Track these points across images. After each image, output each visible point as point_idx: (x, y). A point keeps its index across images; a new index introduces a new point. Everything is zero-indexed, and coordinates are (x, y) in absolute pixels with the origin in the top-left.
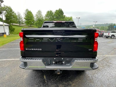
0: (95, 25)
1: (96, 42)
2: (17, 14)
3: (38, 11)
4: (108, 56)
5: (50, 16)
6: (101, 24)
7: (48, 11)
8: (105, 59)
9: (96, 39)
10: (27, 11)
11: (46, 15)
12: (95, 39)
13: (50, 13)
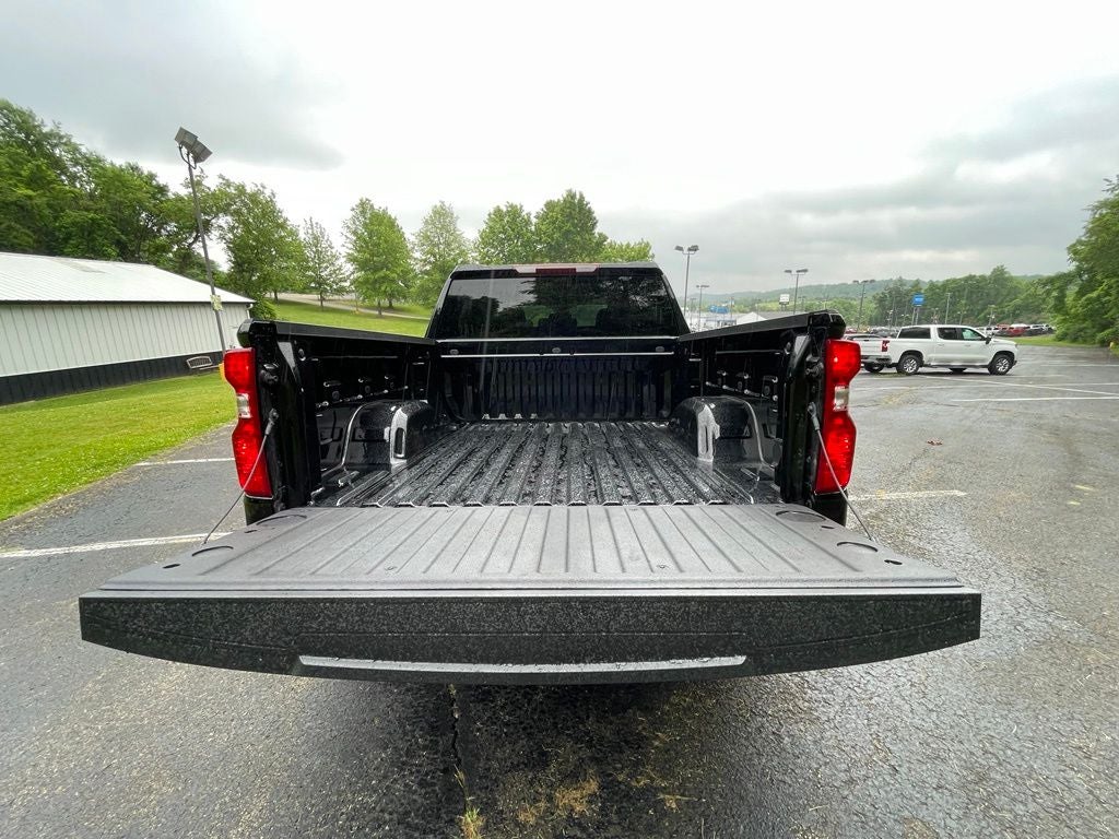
0: (795, 293)
1: (839, 421)
2: (302, 236)
3: (435, 212)
4: (894, 496)
5: (509, 239)
6: (834, 287)
7: (498, 211)
8: (876, 517)
9: (841, 396)
10: (363, 212)
11: (483, 235)
12: (832, 395)
13: (507, 224)
